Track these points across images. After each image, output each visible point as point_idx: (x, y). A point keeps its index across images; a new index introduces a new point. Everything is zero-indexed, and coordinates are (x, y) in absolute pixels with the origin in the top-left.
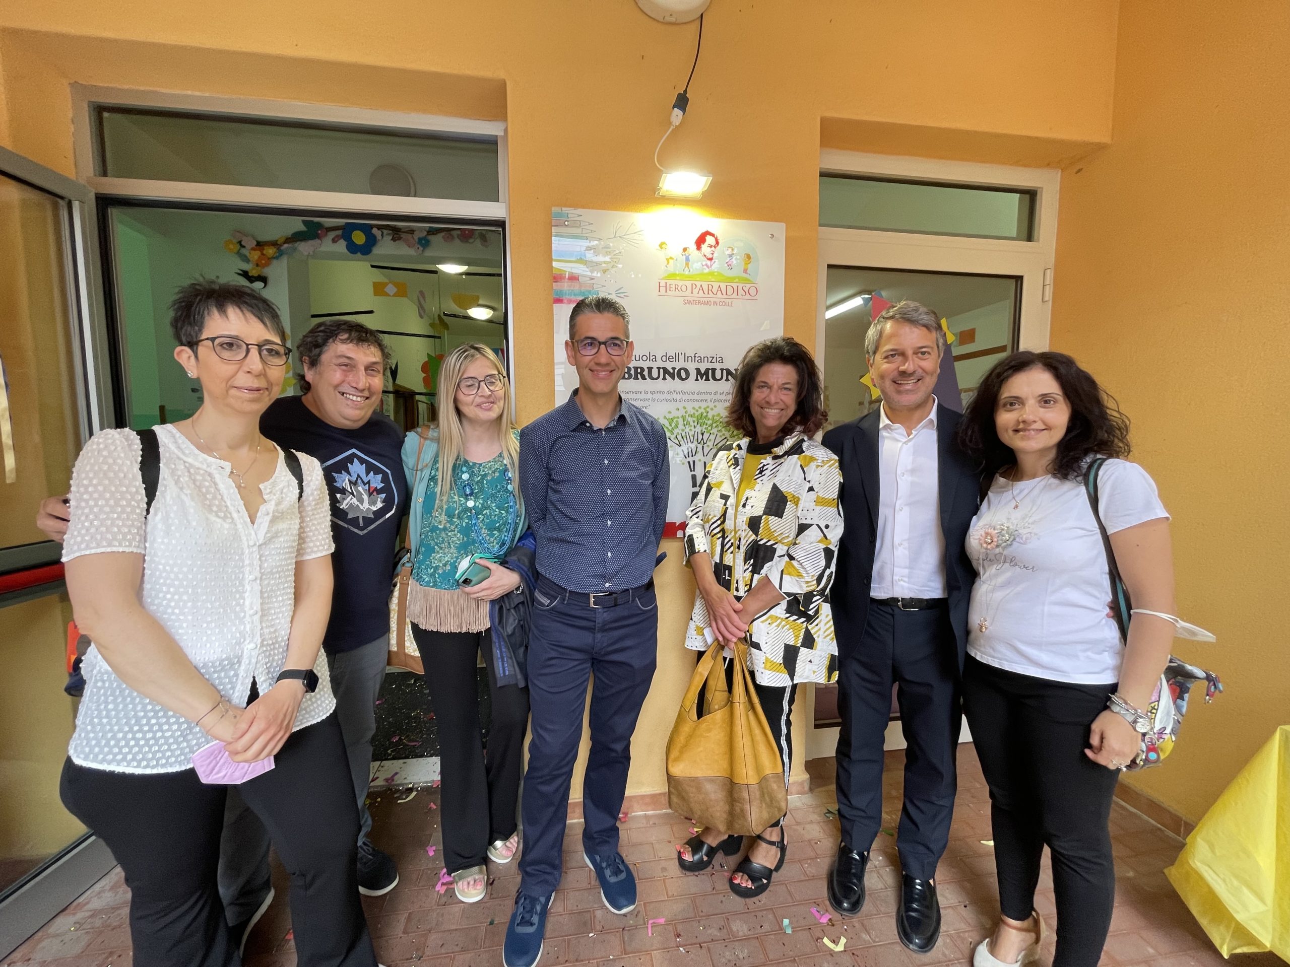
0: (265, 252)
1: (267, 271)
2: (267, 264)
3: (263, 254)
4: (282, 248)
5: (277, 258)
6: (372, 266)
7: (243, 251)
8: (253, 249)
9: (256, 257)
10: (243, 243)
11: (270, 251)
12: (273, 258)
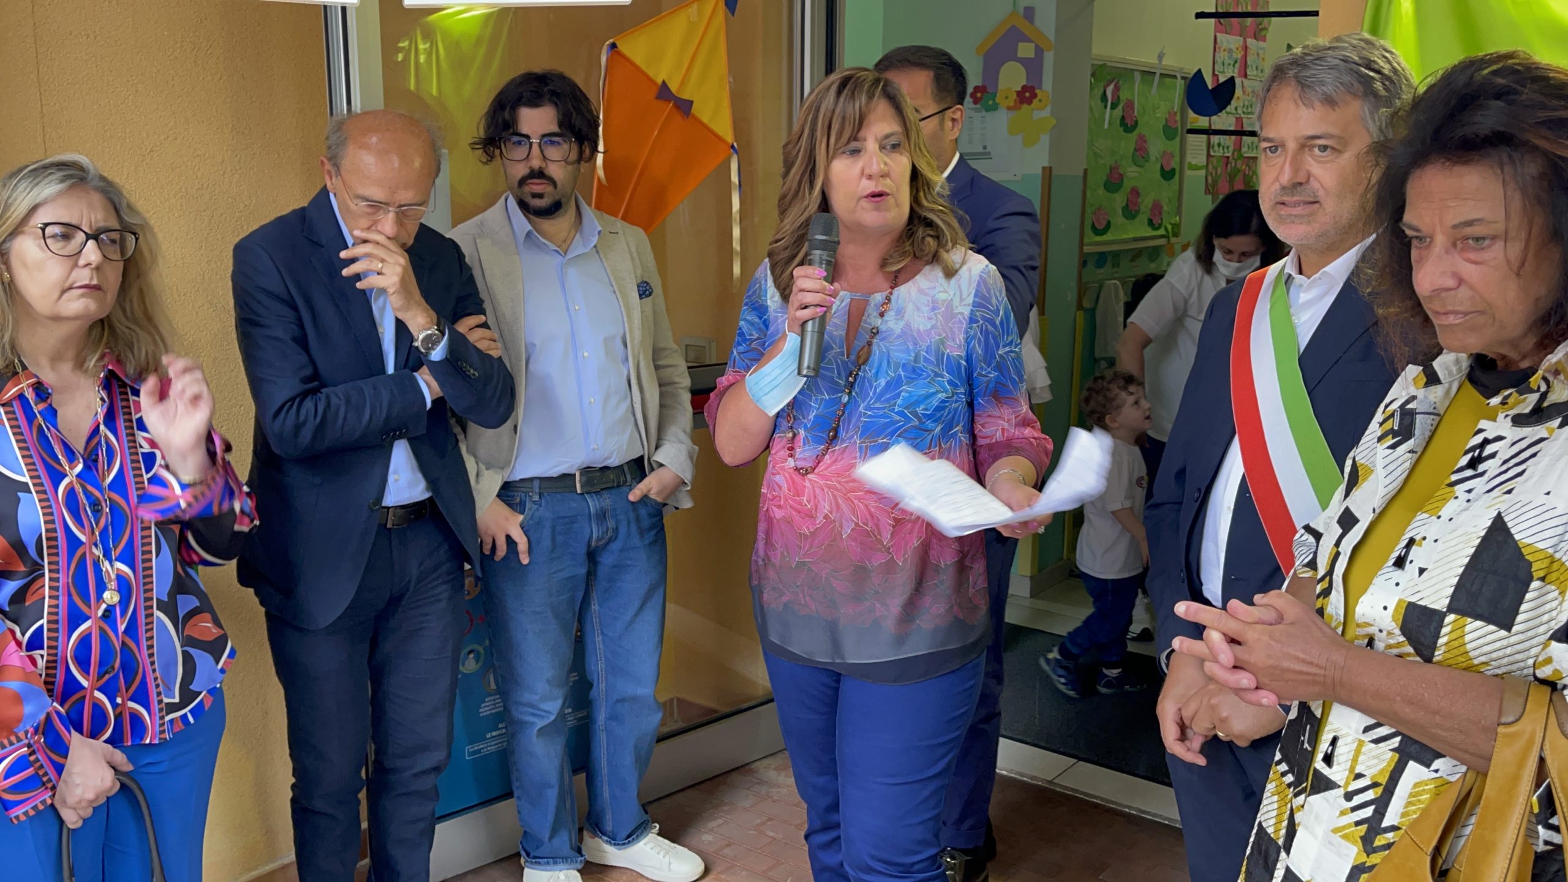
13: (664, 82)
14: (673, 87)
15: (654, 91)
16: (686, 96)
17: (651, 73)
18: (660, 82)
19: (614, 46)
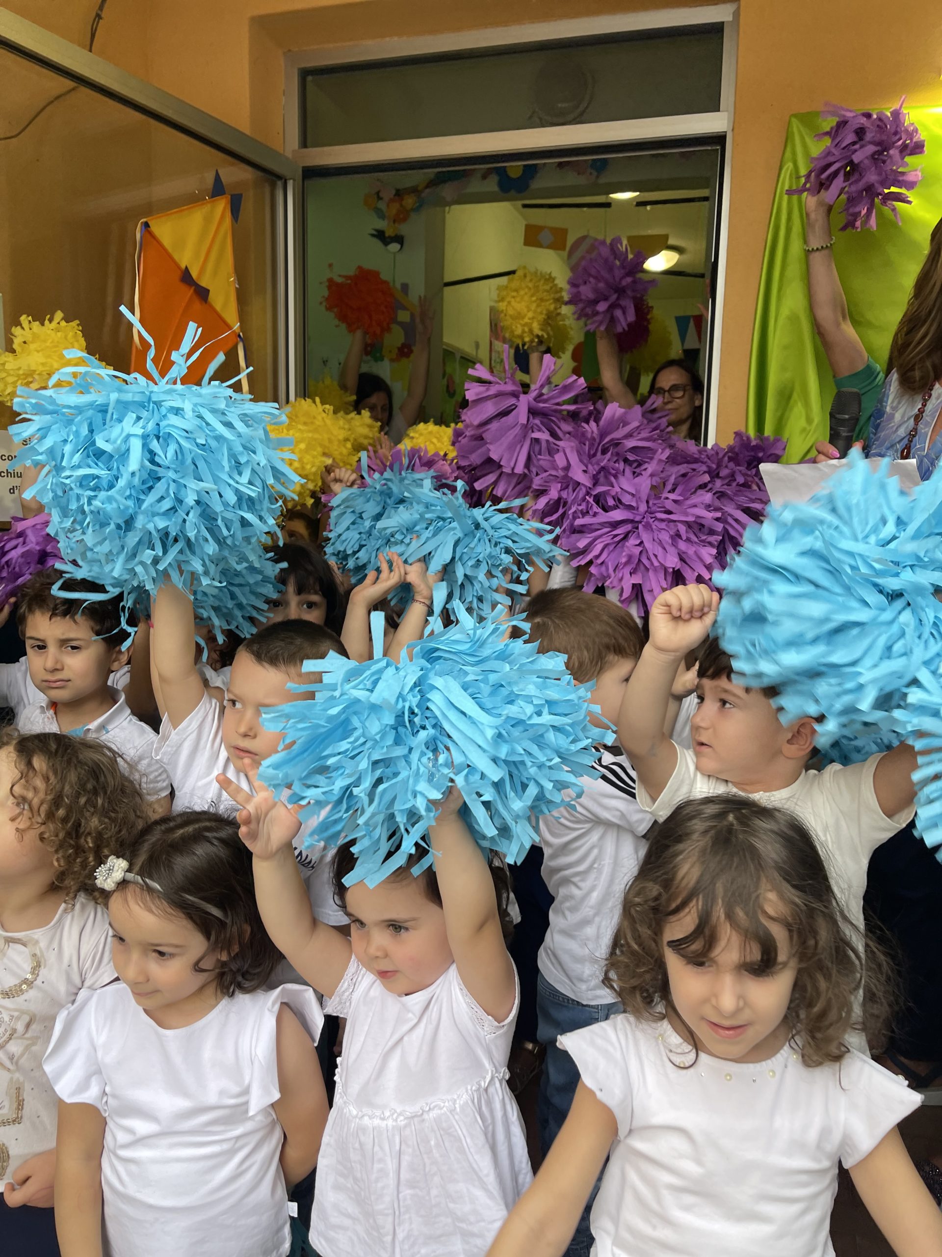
0: (404, 203)
1: (404, 229)
2: (405, 219)
3: (401, 205)
4: (423, 195)
5: (417, 209)
6: (525, 206)
7: (382, 205)
8: (391, 201)
9: (394, 211)
10: (381, 195)
11: (409, 201)
12: (413, 210)
13: (186, 267)
14: (194, 274)
15: (177, 275)
16: (204, 283)
17: (176, 257)
18: (183, 267)
19: (146, 225)
